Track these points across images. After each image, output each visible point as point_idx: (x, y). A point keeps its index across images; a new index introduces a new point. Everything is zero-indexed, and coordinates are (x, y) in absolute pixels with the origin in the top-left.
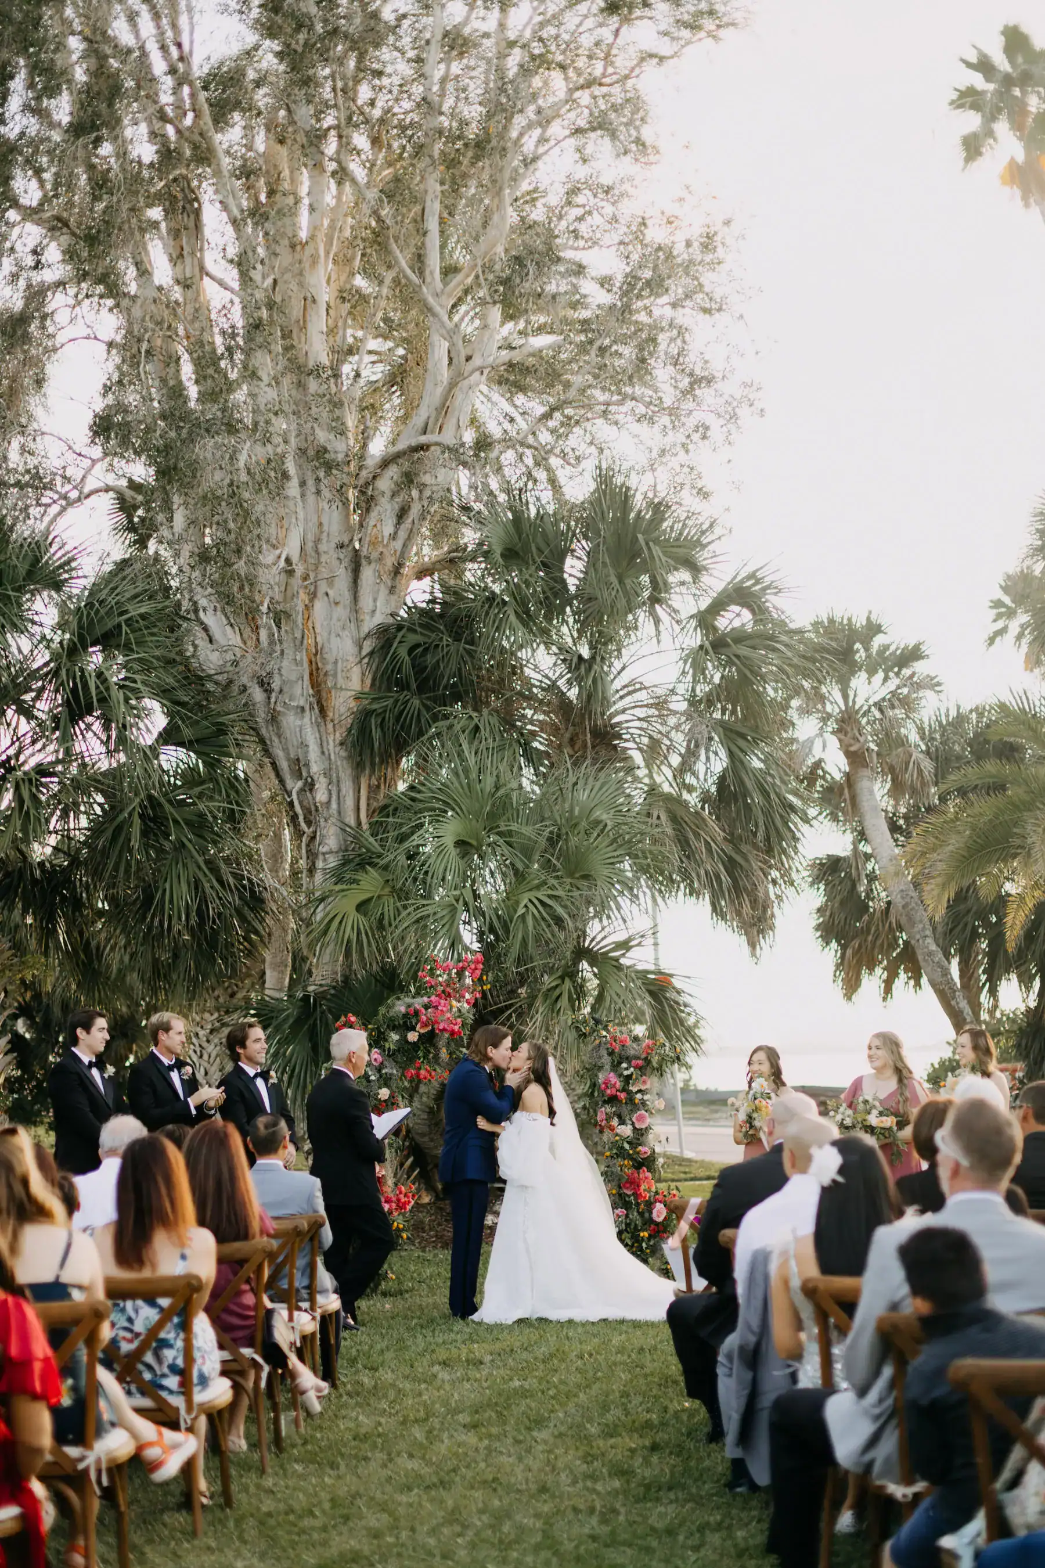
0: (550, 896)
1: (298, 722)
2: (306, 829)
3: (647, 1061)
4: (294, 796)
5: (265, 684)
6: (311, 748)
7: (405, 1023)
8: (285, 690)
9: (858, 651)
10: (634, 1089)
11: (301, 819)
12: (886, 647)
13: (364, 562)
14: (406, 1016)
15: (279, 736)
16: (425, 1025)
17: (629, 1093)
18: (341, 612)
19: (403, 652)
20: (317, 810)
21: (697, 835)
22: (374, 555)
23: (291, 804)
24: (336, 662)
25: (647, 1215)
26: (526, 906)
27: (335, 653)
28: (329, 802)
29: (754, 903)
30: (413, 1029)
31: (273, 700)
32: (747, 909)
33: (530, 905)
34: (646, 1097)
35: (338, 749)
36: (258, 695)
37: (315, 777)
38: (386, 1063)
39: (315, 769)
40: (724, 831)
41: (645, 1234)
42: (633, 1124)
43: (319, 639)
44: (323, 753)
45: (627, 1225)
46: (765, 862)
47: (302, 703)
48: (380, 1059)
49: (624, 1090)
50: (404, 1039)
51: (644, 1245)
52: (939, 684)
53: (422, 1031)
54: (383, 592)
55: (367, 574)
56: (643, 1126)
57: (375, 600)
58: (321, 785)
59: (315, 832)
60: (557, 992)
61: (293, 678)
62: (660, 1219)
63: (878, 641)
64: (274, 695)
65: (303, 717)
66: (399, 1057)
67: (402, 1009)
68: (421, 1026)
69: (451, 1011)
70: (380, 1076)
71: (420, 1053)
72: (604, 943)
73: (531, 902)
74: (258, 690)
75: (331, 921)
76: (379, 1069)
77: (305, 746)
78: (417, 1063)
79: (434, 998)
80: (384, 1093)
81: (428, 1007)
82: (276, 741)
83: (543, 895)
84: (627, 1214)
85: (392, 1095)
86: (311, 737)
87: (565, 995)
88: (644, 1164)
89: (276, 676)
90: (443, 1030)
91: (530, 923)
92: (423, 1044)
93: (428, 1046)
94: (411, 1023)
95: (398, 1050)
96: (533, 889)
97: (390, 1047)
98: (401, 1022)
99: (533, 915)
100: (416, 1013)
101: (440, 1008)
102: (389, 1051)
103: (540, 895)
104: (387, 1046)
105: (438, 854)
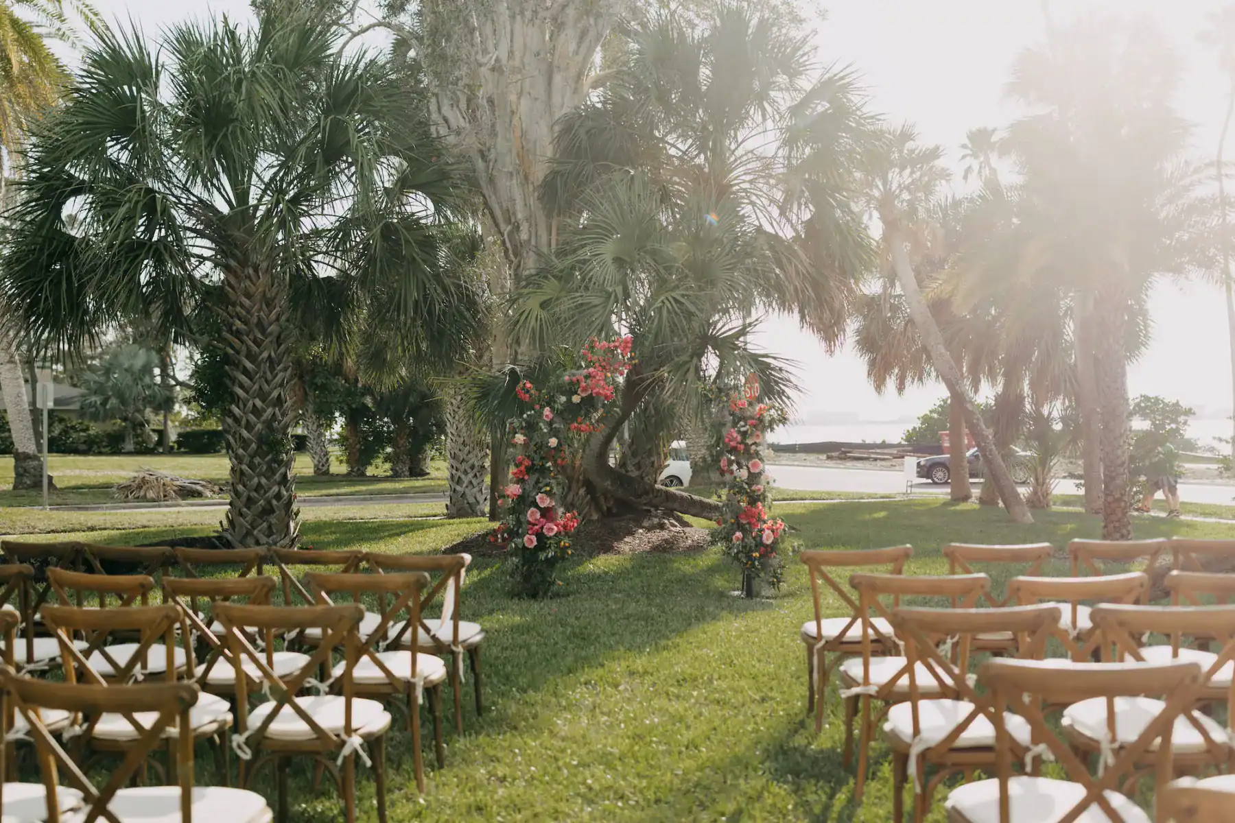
0: (683, 296)
1: (508, 184)
2: (513, 259)
3: (761, 420)
4: (506, 236)
5: (484, 157)
6: (517, 202)
8: (499, 159)
9: (894, 153)
10: (750, 442)
11: (510, 251)
12: (912, 151)
13: (555, 70)
14: (571, 383)
15: (495, 193)
16: (585, 390)
17: (746, 445)
18: (539, 107)
19: (582, 133)
20: (522, 246)
21: (790, 262)
22: (562, 66)
23: (504, 242)
24: (535, 143)
25: (758, 539)
26: (663, 302)
27: (534, 134)
28: (530, 240)
29: (832, 310)
30: (576, 393)
31: (490, 167)
32: (827, 315)
33: (666, 301)
34: (758, 449)
35: (537, 202)
36: (480, 164)
37: (520, 222)
38: (555, 419)
39: (520, 216)
40: (809, 258)
41: (756, 554)
42: (748, 468)
43: (524, 125)
44: (526, 206)
45: (744, 547)
46: (841, 281)
47: (511, 169)
48: (551, 416)
49: (742, 443)
50: (569, 400)
51: (757, 563)
52: (949, 175)
53: (584, 395)
54: (569, 91)
55: (558, 79)
56: (757, 471)
57: (563, 98)
58: (524, 227)
59: (520, 262)
60: (687, 366)
61: (504, 149)
62: (769, 542)
63: (910, 145)
64: (491, 164)
65: (512, 180)
66: (566, 415)
67: (566, 378)
68: (582, 391)
69: (605, 380)
70: (551, 430)
71: (583, 412)
72: (723, 330)
73: (667, 299)
74: (480, 160)
75: (521, 315)
76: (550, 424)
77: (513, 200)
78: (580, 419)
79: (591, 370)
80: (553, 442)
81: (588, 377)
82: (493, 197)
83: (676, 294)
84: (743, 539)
85: (560, 444)
86: (517, 194)
87: (692, 369)
88: (758, 500)
89: (492, 150)
90: (598, 394)
91: (665, 313)
92: (584, 405)
93: (588, 406)
94: (574, 388)
95: (565, 411)
96: (669, 291)
97: (558, 408)
98: (568, 388)
99: (667, 308)
100: (578, 381)
101: (598, 378)
102: (558, 411)
103: (674, 294)
104: (556, 406)
105: (600, 267)
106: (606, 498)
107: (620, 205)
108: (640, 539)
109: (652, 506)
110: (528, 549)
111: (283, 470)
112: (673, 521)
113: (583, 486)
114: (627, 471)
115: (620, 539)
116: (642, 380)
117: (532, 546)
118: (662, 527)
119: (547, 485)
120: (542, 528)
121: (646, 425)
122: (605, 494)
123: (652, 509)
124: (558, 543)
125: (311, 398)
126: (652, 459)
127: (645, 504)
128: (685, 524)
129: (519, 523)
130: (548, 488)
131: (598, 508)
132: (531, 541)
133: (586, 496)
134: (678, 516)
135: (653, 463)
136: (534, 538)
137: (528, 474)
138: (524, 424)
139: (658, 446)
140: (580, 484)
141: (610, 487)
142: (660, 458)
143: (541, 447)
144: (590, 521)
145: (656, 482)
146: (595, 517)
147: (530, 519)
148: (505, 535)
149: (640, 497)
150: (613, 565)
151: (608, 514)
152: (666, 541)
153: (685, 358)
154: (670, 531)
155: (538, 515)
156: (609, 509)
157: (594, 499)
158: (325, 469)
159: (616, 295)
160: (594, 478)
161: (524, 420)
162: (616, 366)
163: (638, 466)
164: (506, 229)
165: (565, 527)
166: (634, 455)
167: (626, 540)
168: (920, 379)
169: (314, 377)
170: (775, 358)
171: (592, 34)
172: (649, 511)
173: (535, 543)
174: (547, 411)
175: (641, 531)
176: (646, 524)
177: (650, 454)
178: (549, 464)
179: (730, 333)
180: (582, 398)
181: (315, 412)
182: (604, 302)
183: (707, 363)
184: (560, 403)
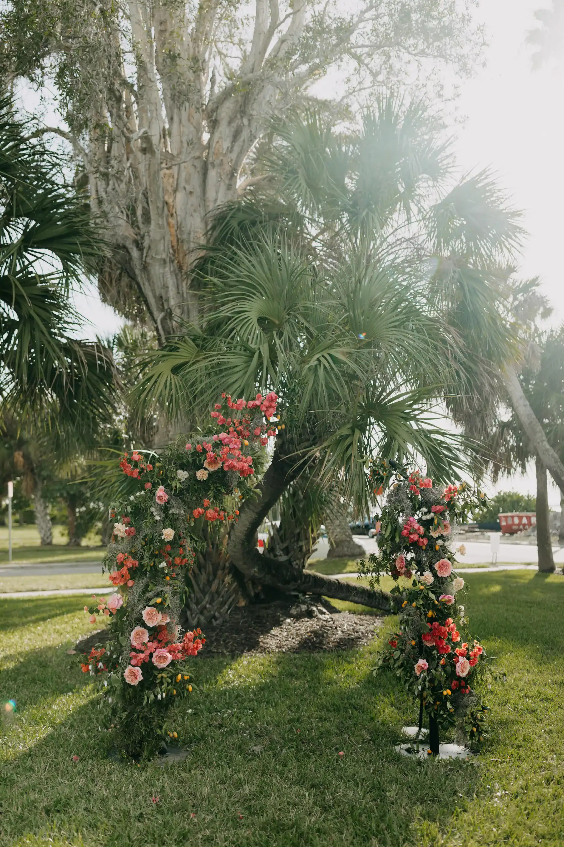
1: (161, 271)
3: (451, 505)
4: (159, 323)
5: (139, 245)
6: (170, 289)
7: (194, 460)
8: (152, 247)
10: (435, 535)
11: (163, 338)
13: (210, 167)
14: (195, 453)
15: (149, 280)
16: (213, 462)
17: (430, 538)
18: (194, 200)
19: (234, 223)
20: (174, 330)
22: (217, 162)
23: (157, 329)
24: (189, 234)
25: (449, 669)
26: (318, 360)
27: (189, 226)
30: (201, 466)
31: (145, 255)
33: (322, 359)
34: (447, 544)
35: (189, 289)
36: (135, 253)
37: (173, 308)
38: (172, 502)
39: (172, 302)
41: (447, 691)
42: (434, 571)
43: (179, 219)
44: (178, 293)
45: (431, 681)
47: (164, 256)
48: (166, 497)
49: (424, 536)
50: (193, 477)
51: (449, 705)
53: (212, 469)
54: (223, 187)
55: (212, 174)
56: (446, 575)
57: (217, 193)
58: (177, 313)
61: (158, 237)
62: (464, 673)
64: (145, 252)
65: (165, 267)
66: (187, 496)
67: (189, 446)
68: (210, 464)
69: (241, 449)
70: (167, 516)
71: (211, 494)
72: (393, 395)
73: (323, 356)
74: (135, 249)
76: (165, 508)
77: (166, 287)
78: (207, 502)
79: (223, 435)
80: (168, 534)
81: (218, 445)
82: (147, 284)
83: (335, 352)
84: (429, 670)
85: (178, 537)
86: (171, 282)
88: (449, 615)
89: (146, 238)
90: (232, 467)
91: (321, 372)
92: (214, 483)
93: (218, 485)
94: (200, 460)
95: (187, 490)
96: (325, 349)
97: (176, 487)
98: (190, 460)
99: (325, 367)
100: (204, 451)
101: (231, 446)
102: (176, 490)
103: (332, 352)
104: (174, 485)
105: (243, 325)
106: (254, 584)
107: (268, 261)
108: (288, 630)
109: (300, 592)
110: (130, 686)
112: (321, 608)
113: (229, 574)
114: (275, 556)
115: (266, 631)
116: (294, 460)
117: (135, 683)
118: (310, 614)
119: (158, 595)
120: (151, 655)
121: (294, 510)
122: (254, 581)
123: (300, 595)
124: (173, 677)
125: (40, 486)
126: (300, 544)
127: (294, 590)
128: (333, 610)
129: (119, 650)
130: (159, 600)
131: (246, 595)
132: (134, 675)
133: (232, 583)
134: (326, 601)
135: (301, 547)
136: (139, 671)
137: (133, 578)
138: (129, 509)
139: (306, 531)
140: (226, 571)
141: (256, 574)
142: (309, 542)
143: (151, 541)
144: (237, 608)
145: (303, 567)
146: (242, 603)
147: (134, 643)
148: (100, 665)
149: (288, 582)
150: (255, 672)
151: (254, 601)
152: (315, 633)
153: (345, 431)
154: (319, 619)
155: (146, 638)
156: (257, 595)
157: (242, 585)
158: (49, 541)
159: (260, 356)
160: (240, 565)
161: (131, 502)
162: (258, 431)
163: (286, 551)
164: (159, 316)
165: (184, 650)
166: (283, 539)
167: (273, 632)
168: (509, 473)
169: (41, 471)
171: (245, 134)
172: (297, 597)
173: (140, 678)
174: (161, 491)
175: (288, 620)
176: (294, 611)
177: (298, 538)
178: (163, 564)
179: (401, 399)
180: (211, 474)
181: (42, 497)
182: (246, 362)
183: (369, 437)
184: (179, 480)
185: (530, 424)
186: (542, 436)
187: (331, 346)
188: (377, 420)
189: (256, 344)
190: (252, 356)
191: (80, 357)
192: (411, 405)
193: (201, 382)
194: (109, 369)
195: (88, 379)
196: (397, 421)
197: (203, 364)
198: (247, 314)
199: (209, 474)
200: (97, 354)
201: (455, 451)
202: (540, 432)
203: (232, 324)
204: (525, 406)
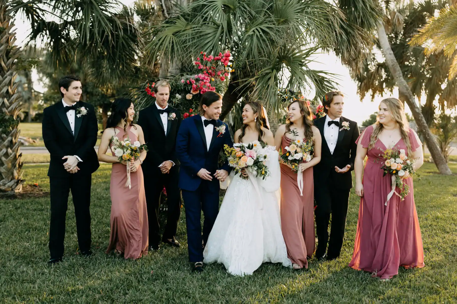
0: (268, 28)
7: (185, 88)
14: (186, 84)
16: (196, 90)
26: (254, 31)
30: (189, 92)
33: (256, 31)
50: (184, 97)
53: (194, 93)
66: (181, 107)
67: (182, 81)
68: (194, 91)
69: (210, 83)
71: (193, 106)
72: (296, 51)
73: (257, 29)
75: (159, 40)
78: (191, 111)
79: (200, 75)
81: (198, 80)
83: (263, 27)
87: (273, 79)
91: (255, 38)
92: (195, 100)
93: (198, 102)
94: (188, 89)
95: (181, 104)
96: (258, 25)
97: (175, 102)
98: (182, 88)
99: (257, 36)
100: (191, 83)
101: (205, 81)
102: (175, 104)
103: (262, 27)
104: (174, 101)
105: (214, 9)
111: (9, 138)
159: (223, 28)
162: (219, 73)
170: (326, 73)
179: (300, 53)
180: (194, 96)
182: (214, 31)
183: (282, 75)
184: (177, 98)
185: (392, 66)
186: (400, 74)
187: (261, 24)
188: (287, 65)
189: (220, 21)
190: (218, 28)
191: (119, 25)
192: (304, 58)
193: (189, 42)
194: (135, 32)
195: (123, 37)
196: (297, 66)
197: (190, 32)
198: (215, 3)
199: (193, 96)
200: (128, 23)
201: (332, 83)
202: (399, 71)
203: (207, 9)
204: (390, 54)
